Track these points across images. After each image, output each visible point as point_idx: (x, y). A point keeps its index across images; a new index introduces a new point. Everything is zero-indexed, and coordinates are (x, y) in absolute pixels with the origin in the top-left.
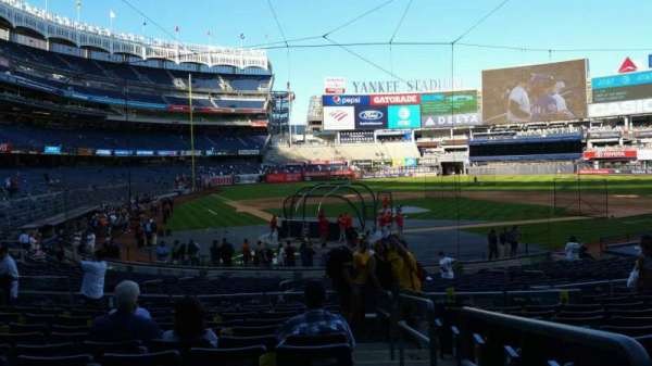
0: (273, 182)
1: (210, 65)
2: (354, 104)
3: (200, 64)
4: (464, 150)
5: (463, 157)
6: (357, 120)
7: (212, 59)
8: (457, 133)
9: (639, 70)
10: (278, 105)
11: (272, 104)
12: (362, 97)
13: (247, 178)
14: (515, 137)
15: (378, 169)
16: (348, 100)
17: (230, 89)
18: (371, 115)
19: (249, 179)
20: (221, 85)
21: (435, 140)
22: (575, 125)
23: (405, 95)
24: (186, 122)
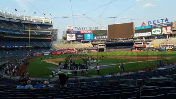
1: (34, 21)
3: (31, 21)
5: (104, 47)
8: (102, 41)
11: (53, 33)
12: (77, 31)
13: (46, 53)
14: (117, 42)
15: (82, 51)
16: (74, 32)
17: (40, 28)
18: (80, 36)
20: (38, 27)
22: (131, 39)
23: (89, 31)
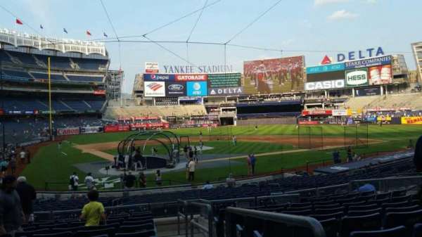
0: (109, 132)
1: (64, 51)
2: (165, 80)
3: (56, 51)
4: (234, 110)
5: (233, 114)
6: (167, 90)
7: (65, 47)
8: (229, 99)
9: (332, 63)
10: (113, 80)
11: (109, 79)
12: (170, 75)
13: (90, 129)
14: (263, 102)
15: (181, 122)
16: (161, 78)
17: (78, 68)
18: (176, 88)
19: (92, 130)
20: (72, 65)
21: (216, 103)
22: (297, 95)
23: (198, 75)
24: (46, 91)
